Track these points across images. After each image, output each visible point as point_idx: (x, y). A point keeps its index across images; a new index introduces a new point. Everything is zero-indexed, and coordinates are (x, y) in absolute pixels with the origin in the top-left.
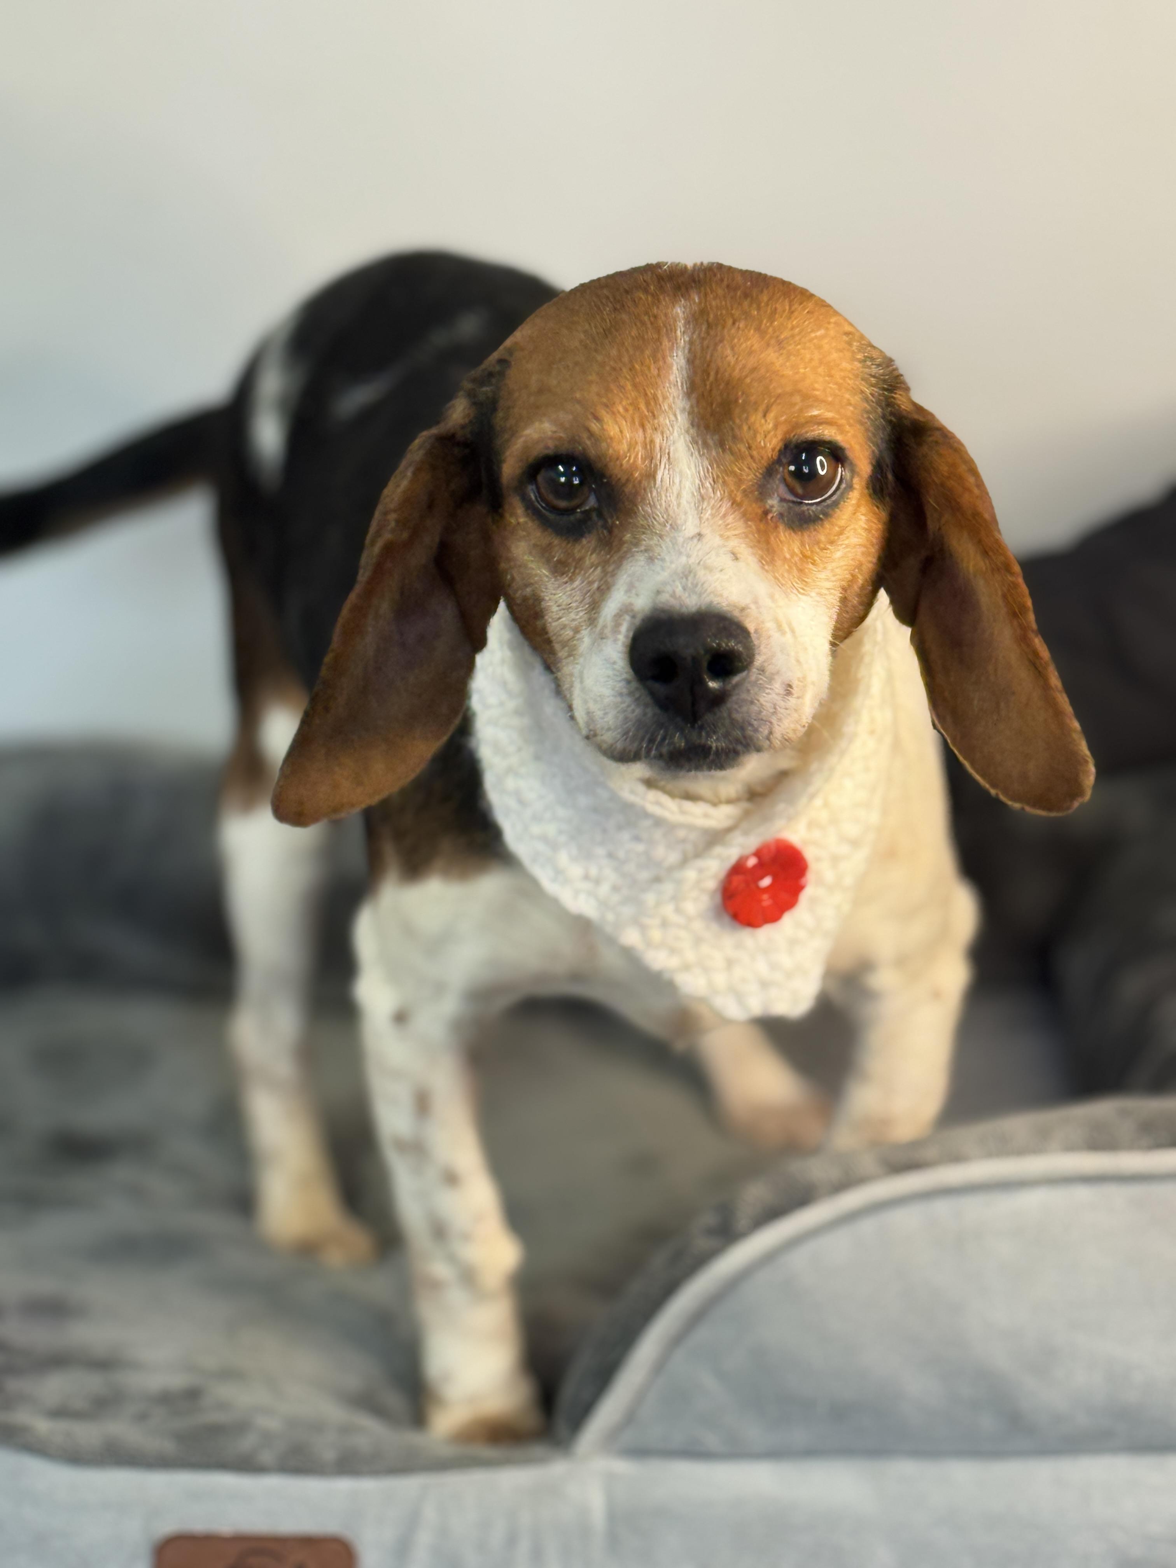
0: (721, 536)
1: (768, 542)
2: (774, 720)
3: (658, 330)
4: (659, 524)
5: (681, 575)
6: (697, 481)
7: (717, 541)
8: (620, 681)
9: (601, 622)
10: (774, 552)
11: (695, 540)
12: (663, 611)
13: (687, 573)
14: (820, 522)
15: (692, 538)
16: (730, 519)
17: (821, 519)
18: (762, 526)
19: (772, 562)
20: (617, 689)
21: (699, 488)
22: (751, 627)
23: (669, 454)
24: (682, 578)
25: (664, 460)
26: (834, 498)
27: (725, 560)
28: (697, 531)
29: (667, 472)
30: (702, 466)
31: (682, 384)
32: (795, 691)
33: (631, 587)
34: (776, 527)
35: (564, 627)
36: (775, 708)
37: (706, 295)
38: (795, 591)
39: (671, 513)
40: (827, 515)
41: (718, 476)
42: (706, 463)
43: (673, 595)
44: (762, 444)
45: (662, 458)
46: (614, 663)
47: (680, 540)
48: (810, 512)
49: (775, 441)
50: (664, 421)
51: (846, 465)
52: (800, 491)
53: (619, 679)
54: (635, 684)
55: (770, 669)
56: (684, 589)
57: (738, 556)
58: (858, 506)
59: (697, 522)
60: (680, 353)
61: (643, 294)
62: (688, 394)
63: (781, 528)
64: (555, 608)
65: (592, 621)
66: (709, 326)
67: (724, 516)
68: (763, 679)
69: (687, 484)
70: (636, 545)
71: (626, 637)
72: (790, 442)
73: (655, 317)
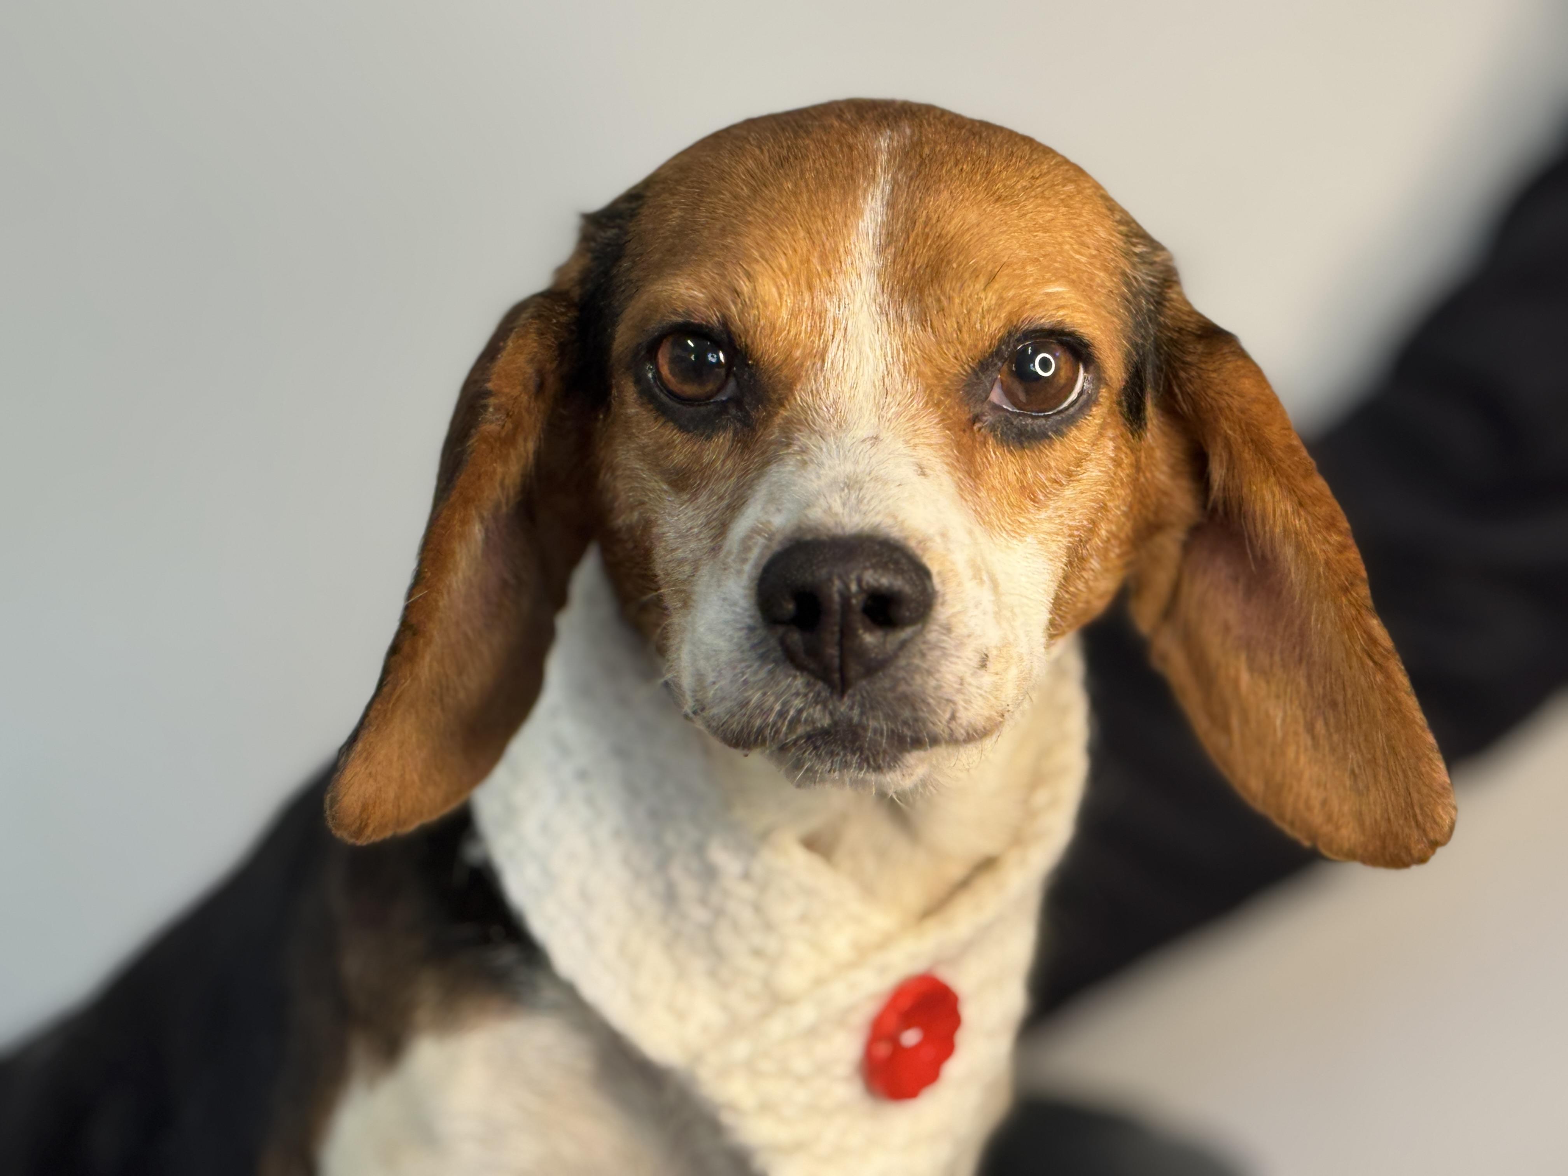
0: (907, 442)
1: (971, 461)
2: (958, 699)
3: (851, 163)
4: (823, 419)
5: (842, 485)
6: (882, 367)
7: (900, 446)
8: (741, 629)
9: (726, 548)
10: (978, 475)
11: (868, 444)
12: (810, 530)
13: (851, 484)
14: (1047, 441)
15: (864, 441)
16: (922, 424)
17: (1050, 438)
18: (966, 439)
19: (975, 490)
20: (735, 640)
21: (883, 377)
22: (934, 568)
23: (846, 329)
24: (843, 490)
25: (839, 336)
26: (1072, 410)
27: (907, 472)
28: (872, 433)
29: (840, 353)
30: (891, 344)
31: (874, 235)
32: (992, 666)
33: (772, 499)
34: (984, 443)
35: (681, 562)
36: (961, 684)
37: (921, 126)
38: (1004, 534)
39: (840, 407)
40: (1060, 433)
41: (911, 364)
42: (897, 342)
43: (829, 510)
44: (978, 326)
45: (837, 332)
46: (735, 604)
47: (848, 441)
48: (1035, 426)
49: (995, 325)
50: (843, 284)
51: (1091, 368)
52: (1022, 397)
53: (739, 626)
54: (761, 632)
55: (960, 630)
56: (844, 504)
57: (928, 471)
58: (1103, 427)
59: (874, 420)
60: (878, 193)
61: (837, 121)
62: (881, 250)
63: (991, 441)
64: (671, 535)
65: (715, 550)
66: (922, 163)
67: (913, 417)
68: (949, 643)
69: (868, 369)
70: (788, 445)
71: (756, 565)
72: (1017, 329)
73: (851, 148)
